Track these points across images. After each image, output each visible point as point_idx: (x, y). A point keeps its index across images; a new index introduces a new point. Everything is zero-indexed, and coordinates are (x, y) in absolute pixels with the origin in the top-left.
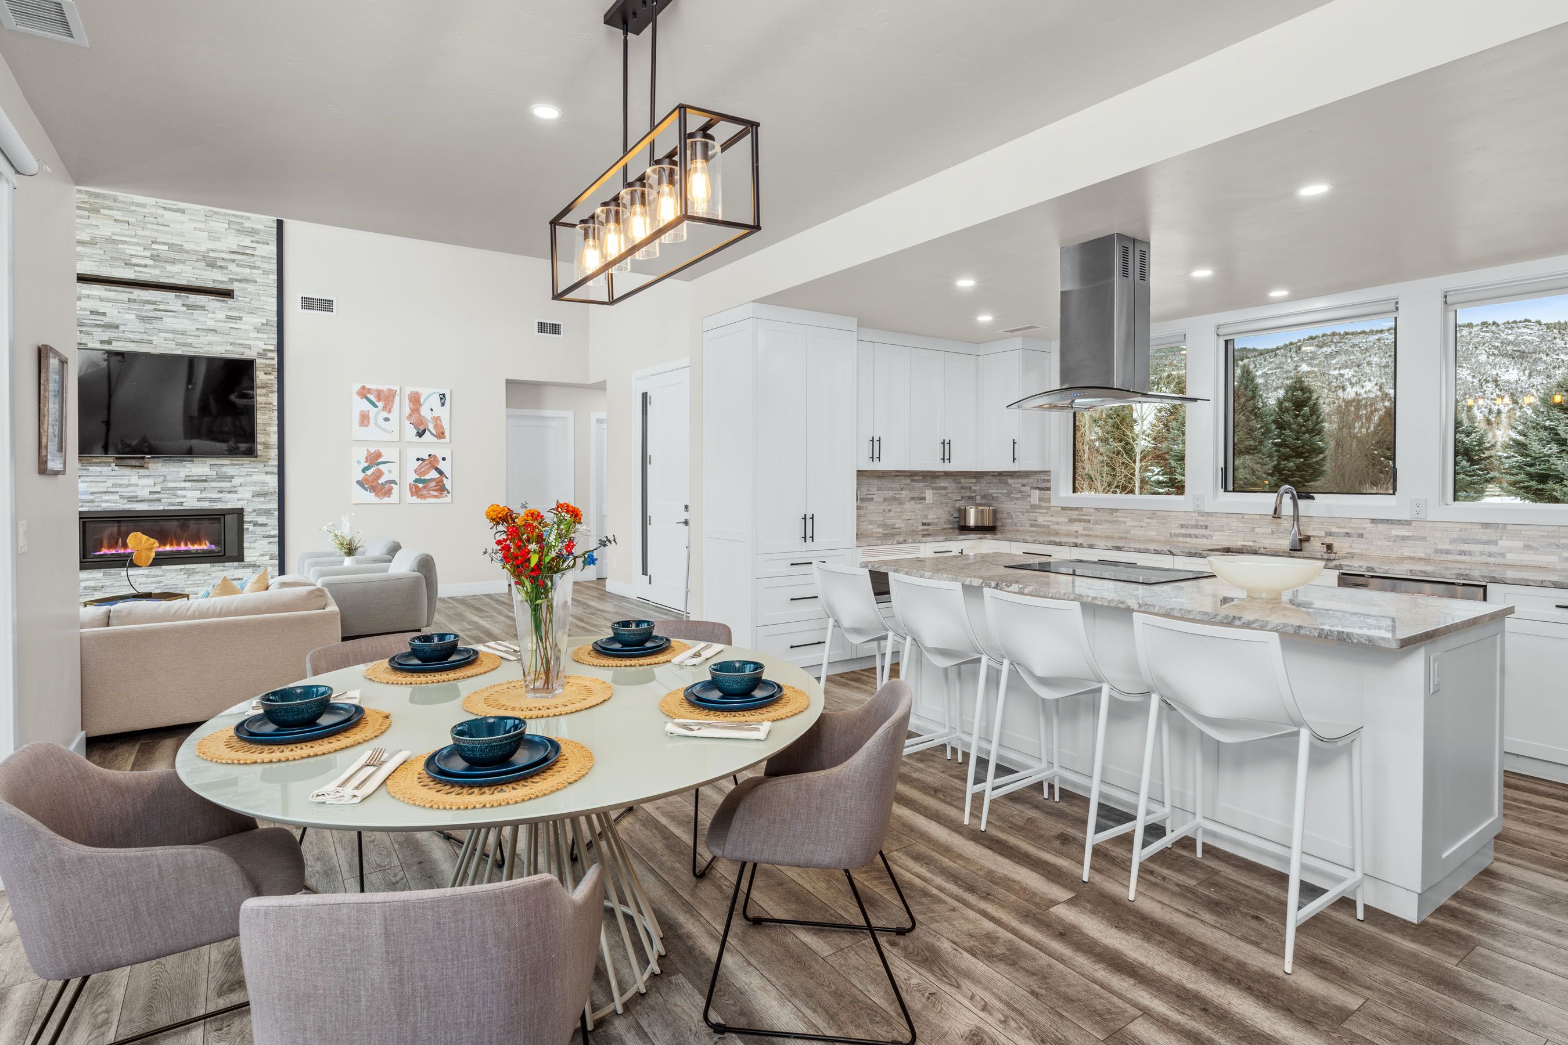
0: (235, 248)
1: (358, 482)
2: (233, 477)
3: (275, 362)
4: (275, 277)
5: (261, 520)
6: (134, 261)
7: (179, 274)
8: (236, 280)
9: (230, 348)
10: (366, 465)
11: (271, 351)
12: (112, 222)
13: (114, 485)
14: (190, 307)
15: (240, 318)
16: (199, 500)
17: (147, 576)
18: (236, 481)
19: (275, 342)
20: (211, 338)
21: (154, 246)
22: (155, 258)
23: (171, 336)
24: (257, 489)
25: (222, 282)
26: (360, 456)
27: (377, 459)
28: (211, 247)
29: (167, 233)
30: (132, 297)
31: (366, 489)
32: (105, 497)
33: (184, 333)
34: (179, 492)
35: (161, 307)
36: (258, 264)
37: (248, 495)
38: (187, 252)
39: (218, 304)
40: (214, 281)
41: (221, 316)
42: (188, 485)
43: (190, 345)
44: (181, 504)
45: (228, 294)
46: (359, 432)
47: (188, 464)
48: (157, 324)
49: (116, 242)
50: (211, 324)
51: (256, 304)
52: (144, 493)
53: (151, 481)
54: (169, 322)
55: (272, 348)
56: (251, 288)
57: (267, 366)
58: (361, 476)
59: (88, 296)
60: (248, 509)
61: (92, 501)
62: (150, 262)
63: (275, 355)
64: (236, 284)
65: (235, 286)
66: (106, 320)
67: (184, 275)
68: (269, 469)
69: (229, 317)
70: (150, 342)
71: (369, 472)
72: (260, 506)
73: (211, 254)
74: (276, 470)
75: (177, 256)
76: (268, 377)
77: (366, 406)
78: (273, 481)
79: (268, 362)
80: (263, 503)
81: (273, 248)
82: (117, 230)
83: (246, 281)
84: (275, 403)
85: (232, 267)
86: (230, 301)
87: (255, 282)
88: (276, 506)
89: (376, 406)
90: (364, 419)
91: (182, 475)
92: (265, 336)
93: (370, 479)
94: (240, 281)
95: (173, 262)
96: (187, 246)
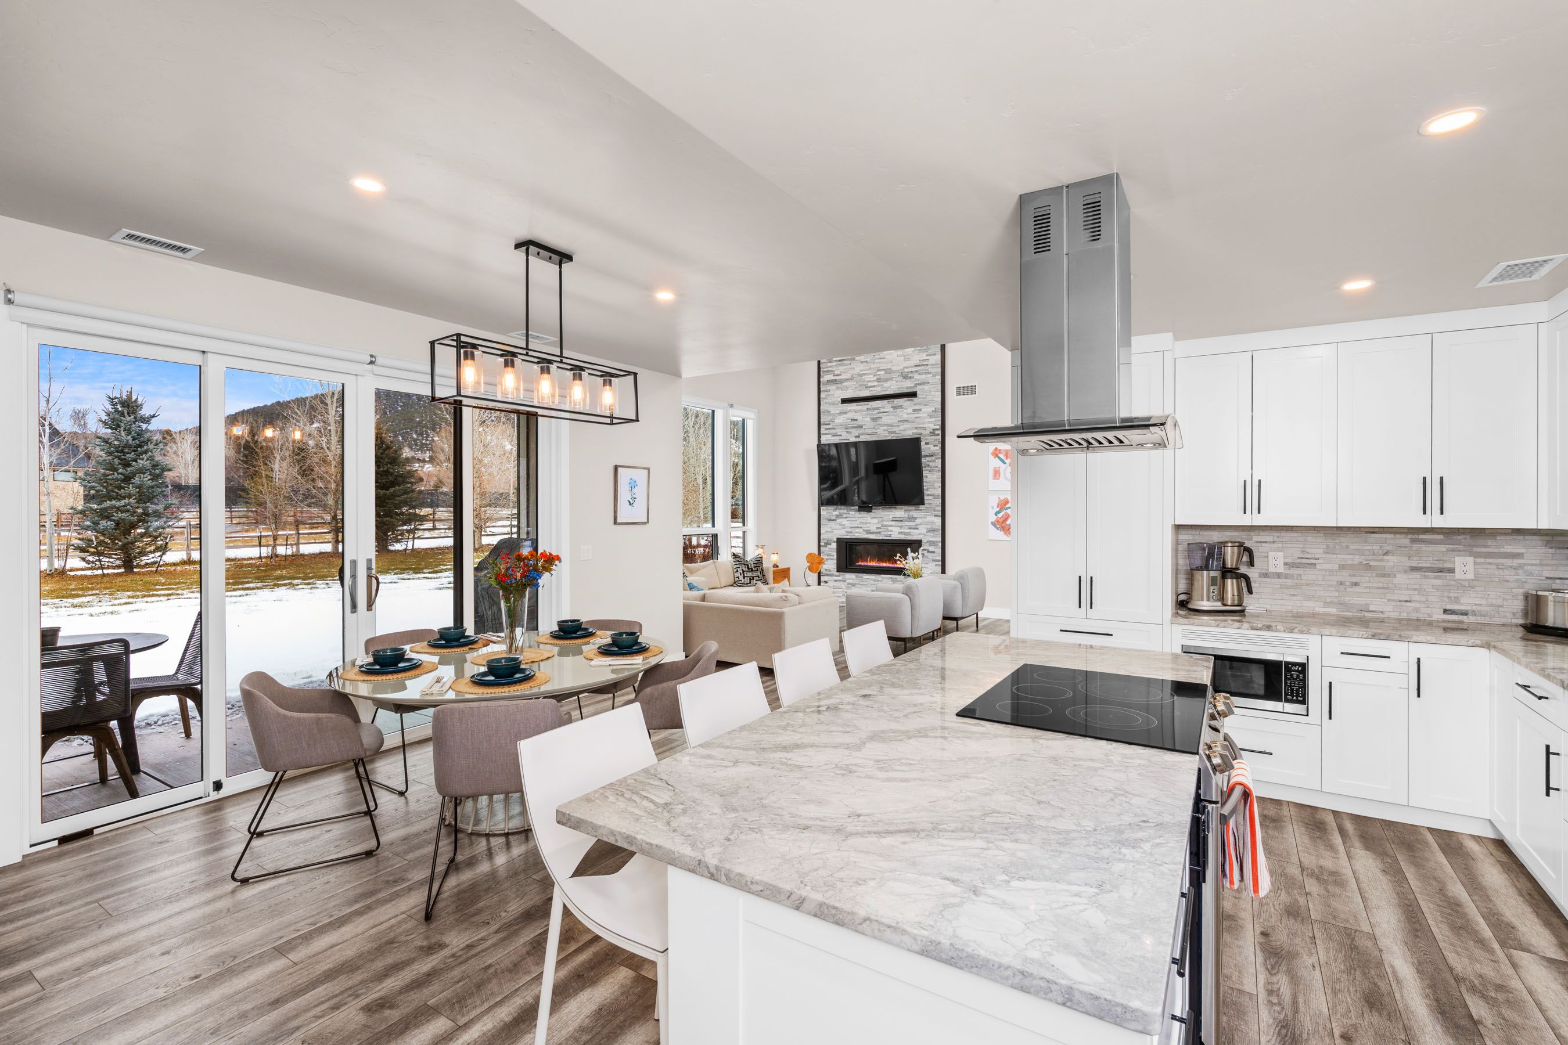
0: (918, 363)
1: (992, 523)
2: (916, 518)
3: (940, 437)
4: (940, 377)
5: (931, 549)
6: (870, 384)
7: (889, 387)
8: (918, 384)
9: (915, 431)
10: (998, 509)
11: (937, 429)
12: (860, 364)
13: (861, 523)
14: (894, 408)
15: (920, 410)
16: (900, 533)
17: (874, 580)
18: (918, 521)
19: (940, 423)
20: (907, 426)
21: (879, 373)
22: (878, 380)
23: (886, 428)
24: (929, 527)
25: (910, 387)
26: (993, 502)
27: (1005, 505)
28: (906, 365)
29: (883, 363)
30: (868, 407)
31: (997, 529)
32: (857, 530)
33: (891, 425)
34: (890, 528)
35: (882, 410)
36: (930, 370)
37: (924, 531)
38: (894, 372)
39: (909, 403)
40: (907, 388)
41: (910, 410)
42: (893, 523)
43: (894, 432)
44: (890, 535)
45: (913, 395)
46: (994, 484)
47: (893, 510)
48: (880, 422)
49: (860, 375)
50: (905, 416)
51: (929, 398)
52: (873, 528)
53: (876, 521)
54: (886, 419)
55: (938, 427)
56: (926, 387)
57: (935, 440)
58: (993, 518)
59: (850, 411)
60: (924, 541)
61: (851, 532)
62: (876, 383)
63: (939, 432)
64: (918, 387)
65: (918, 389)
66: (858, 423)
67: (891, 388)
68: (936, 513)
69: (914, 410)
70: (876, 433)
71: (1000, 515)
72: (931, 539)
73: (906, 370)
74: (939, 513)
75: (888, 376)
76: (936, 448)
77: (996, 463)
78: (938, 520)
79: (936, 437)
80: (933, 537)
81: (939, 357)
82: (862, 368)
83: (923, 383)
84: (940, 466)
85: (916, 376)
86: (915, 399)
87: (928, 383)
88: (939, 539)
89: (1005, 463)
90: (997, 473)
91: (891, 517)
92: (933, 420)
93: (1001, 521)
94: (920, 384)
95: (886, 380)
96: (894, 368)
